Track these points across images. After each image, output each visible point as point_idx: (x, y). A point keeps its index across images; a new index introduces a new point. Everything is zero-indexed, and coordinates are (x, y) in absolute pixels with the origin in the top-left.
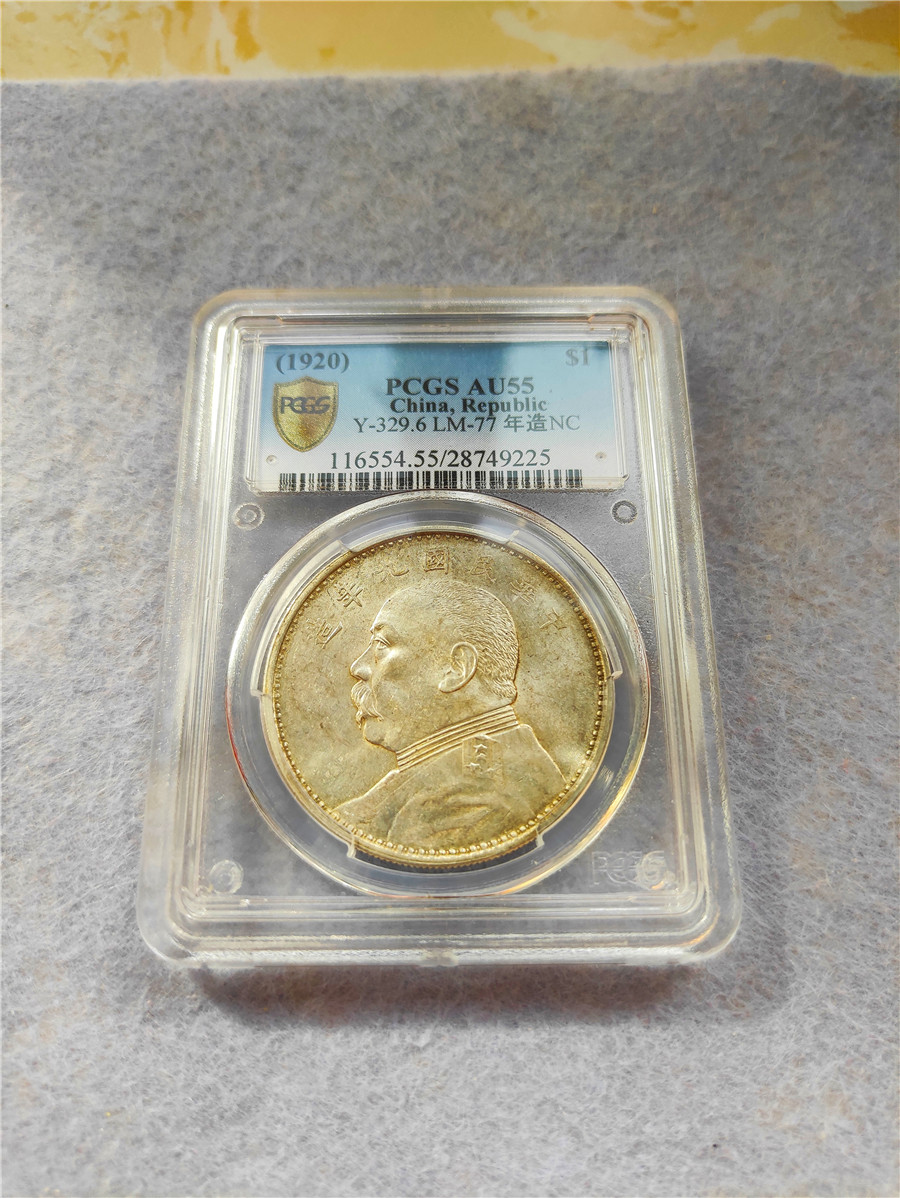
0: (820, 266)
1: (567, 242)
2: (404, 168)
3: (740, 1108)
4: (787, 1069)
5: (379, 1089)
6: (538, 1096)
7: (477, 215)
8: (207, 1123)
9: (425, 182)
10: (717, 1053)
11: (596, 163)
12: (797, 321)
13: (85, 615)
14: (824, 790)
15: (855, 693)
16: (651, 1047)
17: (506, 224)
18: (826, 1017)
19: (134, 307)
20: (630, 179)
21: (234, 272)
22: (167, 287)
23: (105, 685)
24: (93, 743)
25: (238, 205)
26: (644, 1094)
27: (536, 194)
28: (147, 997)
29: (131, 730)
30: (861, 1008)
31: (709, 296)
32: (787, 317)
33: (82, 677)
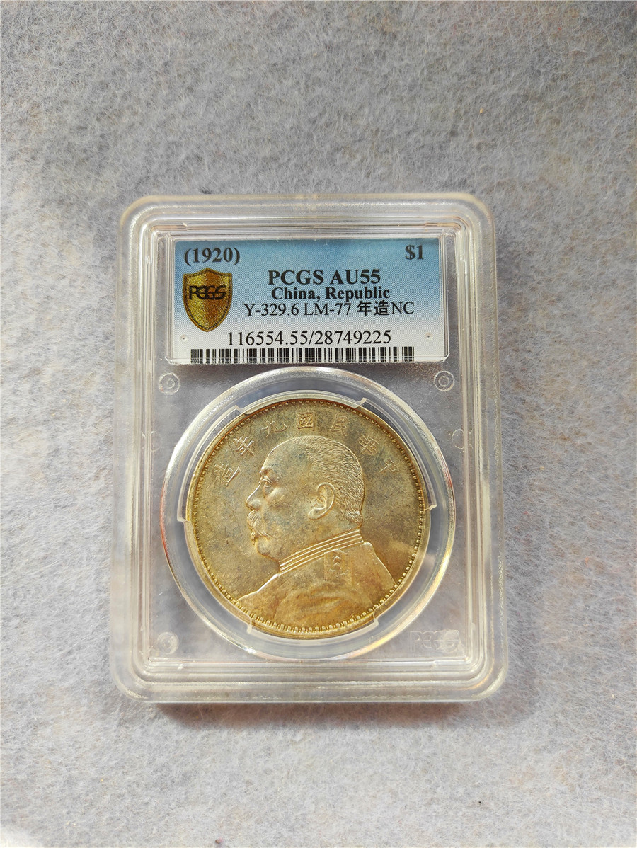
0: (608, 162)
1: (411, 140)
2: (279, 69)
3: (498, 779)
4: (529, 756)
5: (270, 766)
6: (371, 771)
7: (339, 114)
8: (164, 785)
9: (298, 83)
10: (485, 746)
11: (436, 66)
12: (586, 212)
13: (57, 450)
14: (570, 578)
15: (599, 510)
16: (443, 742)
17: (362, 123)
18: (557, 724)
19: (73, 198)
20: (463, 81)
21: (148, 166)
22: (96, 179)
23: (76, 502)
24: (72, 543)
25: (148, 104)
26: (438, 770)
27: (387, 94)
28: (120, 710)
29: (96, 533)
30: (580, 719)
31: (519, 189)
32: (579, 208)
33: (59, 496)
